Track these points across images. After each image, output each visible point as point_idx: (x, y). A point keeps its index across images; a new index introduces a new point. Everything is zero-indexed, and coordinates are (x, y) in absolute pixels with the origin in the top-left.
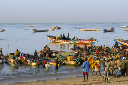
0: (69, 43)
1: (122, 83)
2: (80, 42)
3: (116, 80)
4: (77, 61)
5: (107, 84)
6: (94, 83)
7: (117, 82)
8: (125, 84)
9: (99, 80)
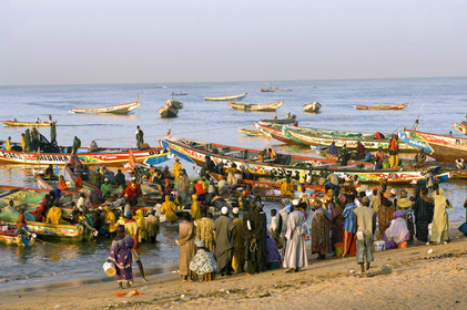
0: (62, 162)
1: (221, 299)
2: (105, 159)
3: (200, 292)
4: (85, 226)
5: (166, 305)
6: (121, 306)
7: (201, 296)
8: (231, 305)
9: (137, 294)
